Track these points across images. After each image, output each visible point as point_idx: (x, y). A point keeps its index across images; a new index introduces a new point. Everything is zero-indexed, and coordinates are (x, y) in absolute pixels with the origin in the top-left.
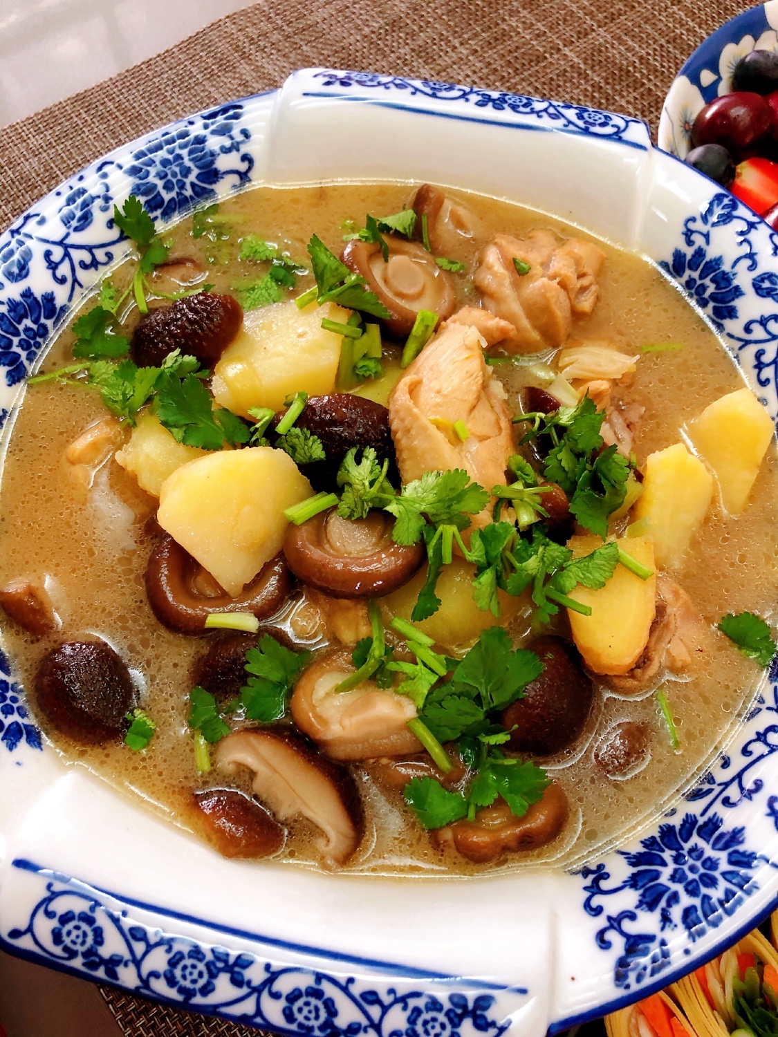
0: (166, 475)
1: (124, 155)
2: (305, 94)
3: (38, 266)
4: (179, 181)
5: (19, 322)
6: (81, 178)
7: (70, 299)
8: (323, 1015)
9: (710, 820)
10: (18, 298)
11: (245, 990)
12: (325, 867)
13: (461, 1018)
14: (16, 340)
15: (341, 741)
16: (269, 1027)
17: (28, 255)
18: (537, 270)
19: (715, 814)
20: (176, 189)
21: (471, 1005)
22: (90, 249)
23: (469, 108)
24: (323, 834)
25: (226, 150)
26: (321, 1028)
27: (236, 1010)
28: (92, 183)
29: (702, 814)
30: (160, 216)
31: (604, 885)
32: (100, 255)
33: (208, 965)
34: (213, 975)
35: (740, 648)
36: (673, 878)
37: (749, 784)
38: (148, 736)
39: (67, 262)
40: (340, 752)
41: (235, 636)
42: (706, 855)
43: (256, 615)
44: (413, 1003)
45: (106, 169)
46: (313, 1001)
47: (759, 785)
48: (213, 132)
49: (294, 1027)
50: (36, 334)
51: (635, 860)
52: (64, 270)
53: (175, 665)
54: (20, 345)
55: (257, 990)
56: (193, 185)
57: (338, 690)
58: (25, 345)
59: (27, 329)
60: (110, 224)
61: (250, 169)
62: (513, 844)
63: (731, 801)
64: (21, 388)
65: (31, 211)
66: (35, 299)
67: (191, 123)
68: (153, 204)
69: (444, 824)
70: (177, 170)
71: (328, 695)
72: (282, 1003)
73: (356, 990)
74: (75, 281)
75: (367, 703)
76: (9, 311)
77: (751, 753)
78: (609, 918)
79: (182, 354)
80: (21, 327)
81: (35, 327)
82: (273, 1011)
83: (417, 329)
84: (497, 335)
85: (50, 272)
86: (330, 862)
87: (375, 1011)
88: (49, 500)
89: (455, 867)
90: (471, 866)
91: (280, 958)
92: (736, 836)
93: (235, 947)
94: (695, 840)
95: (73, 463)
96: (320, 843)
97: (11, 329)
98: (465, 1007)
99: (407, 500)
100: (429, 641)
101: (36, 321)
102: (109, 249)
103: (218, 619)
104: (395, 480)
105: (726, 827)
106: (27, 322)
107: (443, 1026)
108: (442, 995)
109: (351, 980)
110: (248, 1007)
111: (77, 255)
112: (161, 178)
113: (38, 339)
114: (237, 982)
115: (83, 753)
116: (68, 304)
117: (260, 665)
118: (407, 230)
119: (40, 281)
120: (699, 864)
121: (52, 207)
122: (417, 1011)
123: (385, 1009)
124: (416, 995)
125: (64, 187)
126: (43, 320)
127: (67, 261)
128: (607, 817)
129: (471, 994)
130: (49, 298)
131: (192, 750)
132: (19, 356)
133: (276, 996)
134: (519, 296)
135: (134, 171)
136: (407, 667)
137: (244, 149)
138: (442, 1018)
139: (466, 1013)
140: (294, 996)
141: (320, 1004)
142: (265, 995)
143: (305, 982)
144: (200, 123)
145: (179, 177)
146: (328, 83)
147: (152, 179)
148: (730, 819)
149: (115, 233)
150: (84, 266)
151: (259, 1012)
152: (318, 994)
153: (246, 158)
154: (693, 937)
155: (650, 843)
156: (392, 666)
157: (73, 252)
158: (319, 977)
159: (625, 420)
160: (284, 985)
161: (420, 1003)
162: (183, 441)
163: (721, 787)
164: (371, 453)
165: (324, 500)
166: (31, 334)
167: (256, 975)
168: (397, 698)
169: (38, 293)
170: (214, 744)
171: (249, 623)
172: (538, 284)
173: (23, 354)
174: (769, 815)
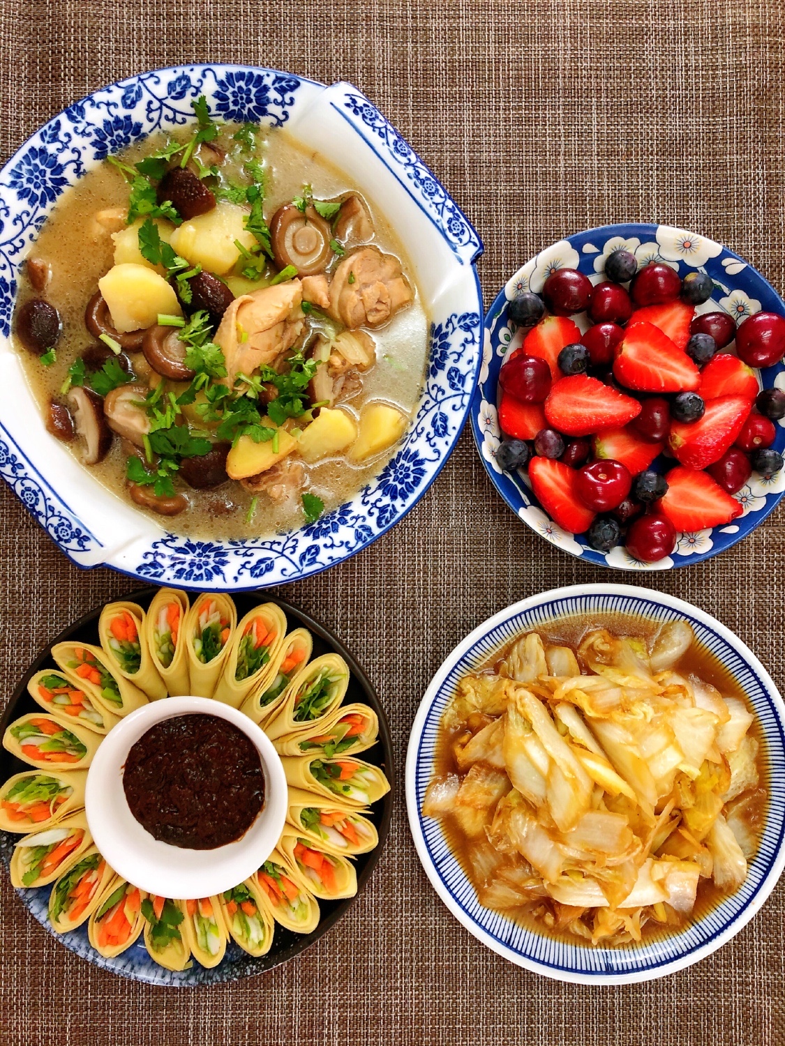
3: (141, 106)
4: (242, 103)
5: (116, 130)
6: (192, 70)
8: (33, 502)
10: (122, 117)
11: (14, 475)
13: (75, 537)
14: (109, 138)
16: (14, 491)
18: (356, 286)
20: (239, 107)
21: (81, 536)
22: (175, 111)
24: (88, 449)
26: (30, 505)
27: (8, 479)
32: (179, 117)
33: (7, 458)
34: (7, 462)
38: (51, 363)
40: (112, 426)
41: (108, 349)
43: (122, 348)
44: (63, 520)
46: (33, 495)
48: (275, 89)
49: (22, 498)
50: (123, 140)
52: (155, 115)
53: (81, 344)
54: (110, 142)
55: (18, 478)
56: (249, 109)
57: (131, 402)
58: (113, 143)
61: (284, 120)
62: (151, 505)
65: (156, 73)
68: (222, 107)
71: (126, 401)
72: (23, 488)
73: (49, 503)
80: (116, 133)
82: (19, 489)
86: (84, 461)
87: (50, 514)
89: (125, 497)
91: (32, 474)
93: (21, 460)
95: (97, 221)
96: (85, 451)
97: (110, 132)
98: (79, 535)
99: (201, 350)
102: (187, 117)
106: (121, 132)
107: (68, 534)
108: (75, 526)
109: (49, 499)
110: (12, 481)
112: (234, 96)
113: (122, 143)
114: (13, 470)
115: (22, 351)
117: (109, 368)
122: (63, 524)
123: (53, 515)
124: (67, 520)
129: (84, 533)
130: (139, 126)
131: (64, 381)
133: (23, 485)
134: (342, 292)
136: (158, 414)
138: (69, 532)
139: (77, 537)
140: (28, 489)
141: (34, 498)
142: (20, 481)
143: (35, 488)
145: (244, 101)
147: (228, 94)
149: (192, 111)
151: (14, 485)
152: (36, 494)
154: (175, 577)
156: (155, 410)
158: (40, 490)
159: (344, 384)
160: (28, 483)
161: (66, 523)
162: (142, 250)
166: (120, 139)
167: (21, 473)
168: (148, 422)
169: (134, 120)
170: (73, 385)
171: (116, 348)
173: (110, 147)
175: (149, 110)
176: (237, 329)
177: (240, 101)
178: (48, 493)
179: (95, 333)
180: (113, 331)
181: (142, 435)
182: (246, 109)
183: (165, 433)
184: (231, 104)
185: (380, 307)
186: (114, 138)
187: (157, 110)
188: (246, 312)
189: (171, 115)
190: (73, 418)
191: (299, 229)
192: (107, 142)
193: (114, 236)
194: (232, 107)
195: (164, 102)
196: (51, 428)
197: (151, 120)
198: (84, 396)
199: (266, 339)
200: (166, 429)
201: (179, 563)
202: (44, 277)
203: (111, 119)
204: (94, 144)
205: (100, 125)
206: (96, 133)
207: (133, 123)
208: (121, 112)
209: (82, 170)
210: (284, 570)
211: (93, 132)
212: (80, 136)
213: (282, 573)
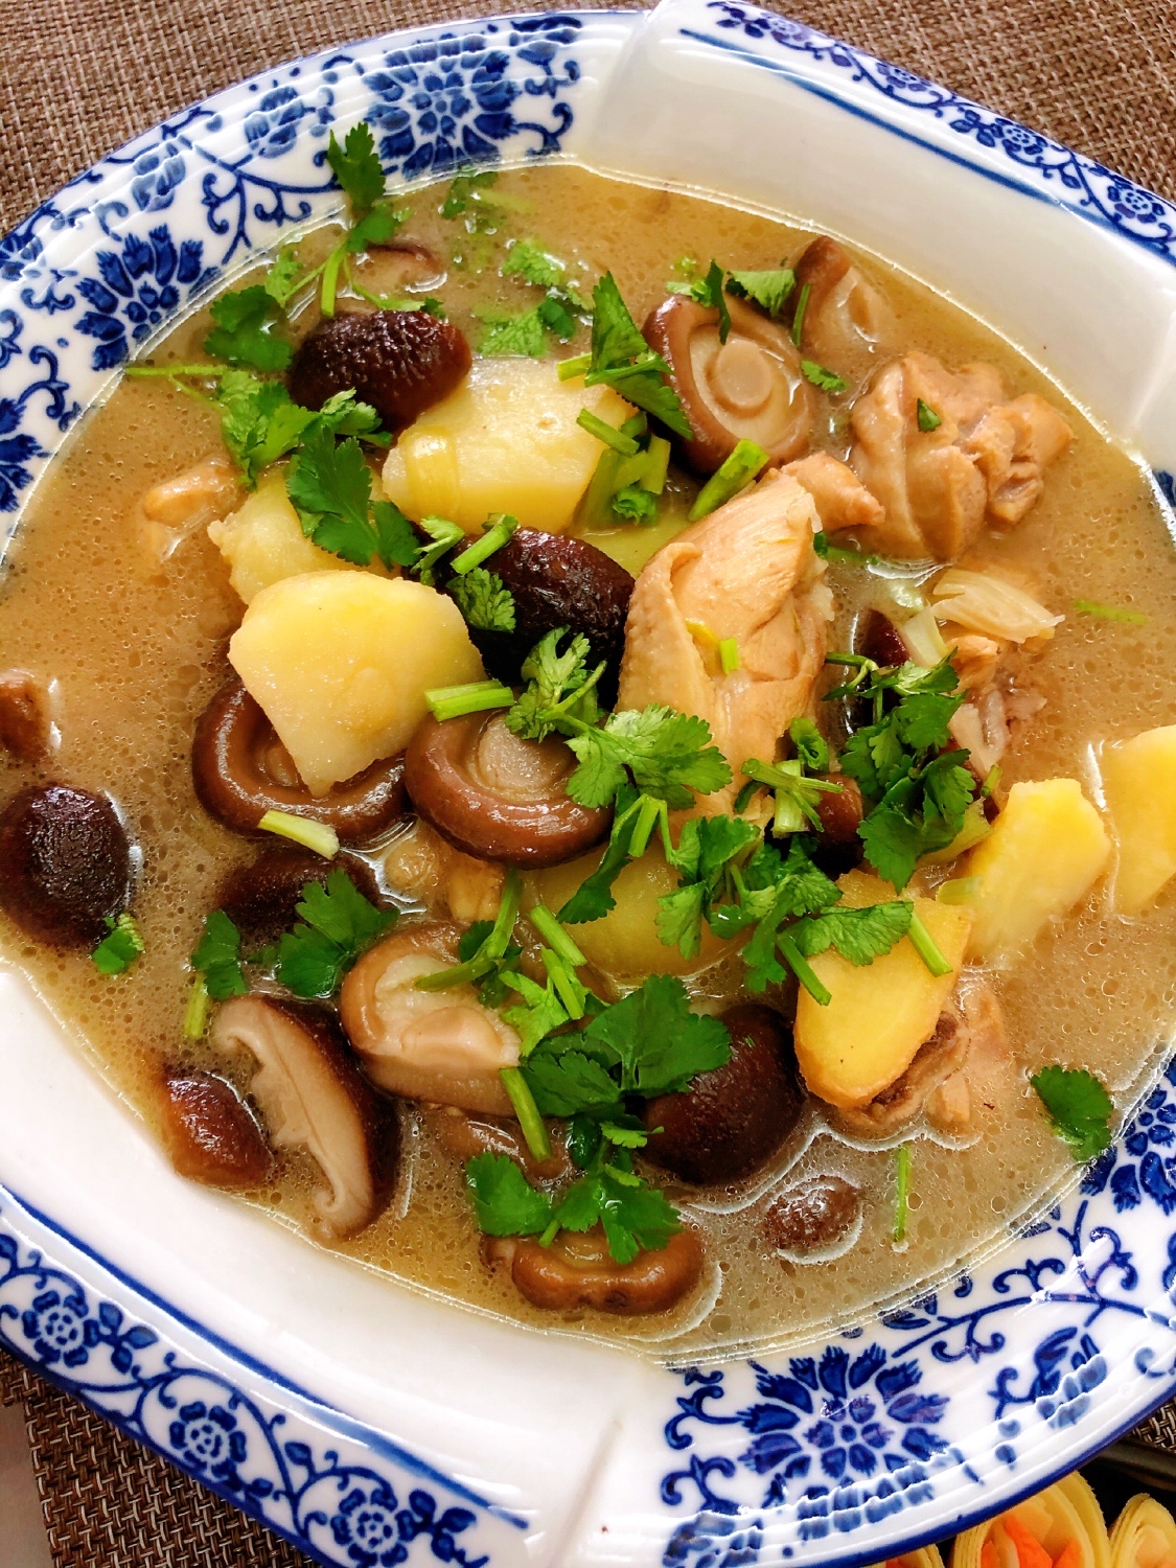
0: (270, 579)
1: (373, 56)
2: (684, 32)
3: (188, 193)
4: (446, 119)
5: (137, 275)
6: (296, 72)
7: (226, 260)
8: (225, 1452)
9: (904, 1368)
10: (144, 238)
11: (127, 1379)
12: (315, 1235)
13: (418, 1529)
14: (123, 302)
15: (394, 1063)
16: (145, 1438)
17: (178, 173)
18: (950, 430)
19: (915, 1362)
20: (439, 131)
21: (438, 1516)
22: (277, 189)
23: (936, 128)
24: (328, 1186)
25: (534, 89)
26: (217, 1470)
27: (109, 1402)
28: (309, 86)
29: (897, 1354)
30: (401, 166)
31: (711, 1406)
32: (291, 203)
33: (88, 1325)
34: (89, 1341)
35: (1054, 1123)
36: (811, 1435)
37: (983, 1334)
38: (129, 959)
39: (235, 201)
40: (389, 1079)
42: (875, 1419)
43: (338, 834)
44: (356, 1482)
45: (338, 68)
46: (217, 1429)
47: (997, 1342)
48: (523, 54)
49: (179, 1454)
50: (158, 302)
51: (771, 1386)
52: (228, 212)
53: (201, 868)
54: (129, 311)
55: (146, 1385)
56: (466, 130)
57: (420, 984)
58: (137, 314)
59: (146, 290)
60: (320, 158)
61: (562, 130)
62: (598, 1299)
63: (949, 1351)
64: (112, 377)
65: (206, 104)
66: (171, 245)
67: (493, 29)
68: (395, 145)
69: (508, 1233)
70: (448, 100)
71: (403, 987)
72: (173, 1415)
73: (283, 1435)
74: (241, 234)
75: (451, 1020)
76: (125, 254)
77: (1006, 1289)
78: (694, 1459)
79: (357, 399)
80: (137, 284)
81: (159, 289)
82: (158, 1422)
83: (728, 468)
84: (852, 515)
85: (206, 209)
86: (325, 1230)
87: (298, 1475)
88: (98, 562)
89: (502, 1303)
90: (527, 1307)
91: (193, 1350)
92: (932, 1406)
93: (136, 1312)
94: (869, 1391)
95: (149, 517)
96: (321, 1198)
97: (121, 283)
98: (428, 1515)
99: (608, 738)
100: (578, 958)
101: (163, 281)
102: (309, 198)
103: (282, 821)
104: (608, 696)
105: (923, 1389)
106: (149, 279)
107: (387, 1531)
108: (404, 1484)
109: (280, 1419)
110: (124, 1403)
111: (256, 195)
112: (420, 107)
113: (159, 310)
114: (121, 1362)
115: (29, 952)
116: (221, 267)
117: (320, 910)
118: (773, 303)
119: (186, 221)
120: (858, 1427)
121: (237, 105)
122: (358, 1497)
123: (314, 1477)
124: (365, 1473)
125: (268, 80)
126: (174, 282)
127: (236, 199)
128: (754, 1305)
129: (445, 1501)
130: (193, 251)
131: (184, 1001)
132: (122, 328)
133: (168, 1402)
134: (908, 462)
135: (381, 83)
136: (527, 987)
137: (564, 94)
138: (390, 1519)
139: (426, 1527)
140: (194, 1411)
141: (225, 1436)
142: (153, 1395)
143: (215, 1397)
144: (506, 32)
145: (448, 112)
146: (727, 24)
147: (404, 104)
148: (934, 1379)
149: (323, 175)
150: (262, 215)
151: (137, 1415)
152: (227, 1421)
153: (562, 110)
154: (805, 1533)
155: (802, 1368)
156: (508, 978)
157: (249, 187)
158: (237, 1398)
159: (1008, 711)
160: (186, 1391)
161: (368, 1487)
162: (314, 537)
163: (943, 1324)
164: (582, 645)
165: (494, 694)
167: (150, 1362)
168: (499, 1027)
169: (178, 237)
170: (219, 999)
171: (323, 840)
172: (945, 454)
173: (130, 327)
174: (992, 1394)
175: (212, 202)
176: (695, 640)
177: (439, 116)
178: (270, 1398)
179: (241, 823)
180: (298, 792)
181: (496, 1075)
182: (458, 132)
183: (573, 1041)
184: (416, 132)
185: (1022, 470)
186: (136, 298)
187: (229, 196)
188: (697, 583)
189: (270, 204)
190: (252, 1100)
191: (716, 355)
192: (119, 315)
193: (215, 531)
194: (421, 138)
195: (246, 168)
196: (193, 1163)
197: (221, 229)
198: (270, 1017)
199: (778, 642)
200: (572, 1027)
201: (789, 1473)
202: (39, 714)
203: (118, 249)
204: (85, 326)
205: (93, 272)
206: (85, 294)
207: (178, 247)
208: (140, 224)
209: (68, 408)
210: (1147, 1353)
211: (76, 294)
212: (45, 310)
213: (1143, 1369)
